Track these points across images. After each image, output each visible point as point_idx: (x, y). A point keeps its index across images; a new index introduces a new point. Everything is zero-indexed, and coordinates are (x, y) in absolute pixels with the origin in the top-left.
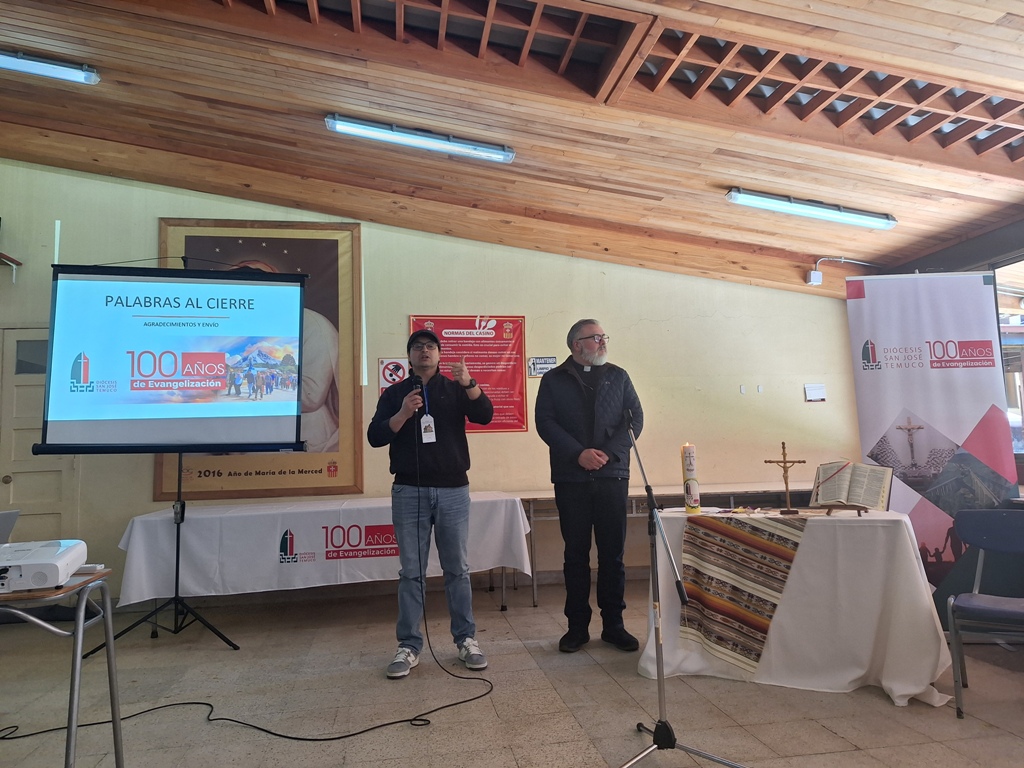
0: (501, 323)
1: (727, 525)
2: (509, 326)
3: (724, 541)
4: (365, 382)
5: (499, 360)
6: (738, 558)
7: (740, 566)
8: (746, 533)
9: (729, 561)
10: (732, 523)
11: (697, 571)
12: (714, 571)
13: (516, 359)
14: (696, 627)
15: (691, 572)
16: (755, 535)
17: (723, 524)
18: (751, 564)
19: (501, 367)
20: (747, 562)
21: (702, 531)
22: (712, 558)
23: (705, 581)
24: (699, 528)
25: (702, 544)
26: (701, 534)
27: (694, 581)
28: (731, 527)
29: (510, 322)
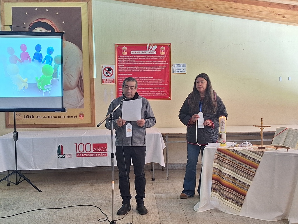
0: (159, 46)
1: (233, 153)
2: (163, 48)
3: (231, 159)
5: (158, 65)
6: (236, 166)
7: (237, 169)
8: (240, 156)
9: (232, 167)
10: (235, 152)
11: (220, 170)
12: (226, 171)
13: (166, 65)
14: (218, 193)
15: (218, 171)
16: (244, 157)
17: (231, 152)
18: (241, 169)
19: (159, 69)
20: (239, 168)
21: (222, 154)
22: (226, 166)
23: (222, 174)
24: (221, 153)
25: (222, 160)
26: (222, 156)
27: (219, 175)
28: (234, 154)
29: (164, 46)
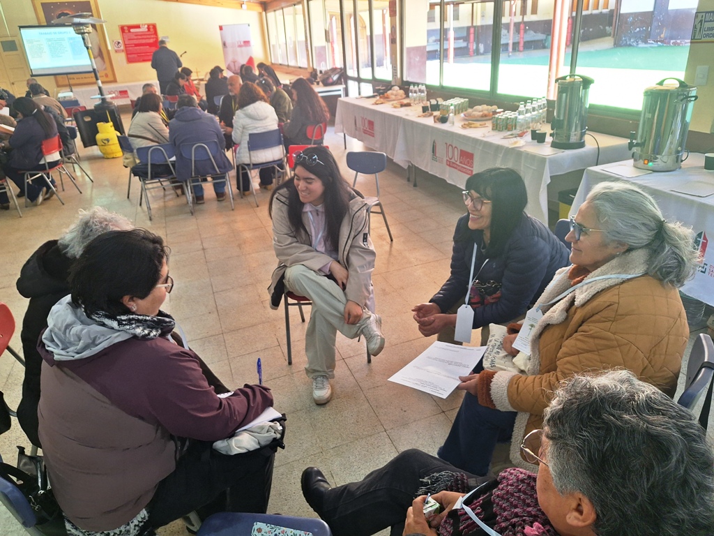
0: (149, 26)
2: (151, 27)
4: (110, 48)
5: (151, 38)
29: (152, 25)
